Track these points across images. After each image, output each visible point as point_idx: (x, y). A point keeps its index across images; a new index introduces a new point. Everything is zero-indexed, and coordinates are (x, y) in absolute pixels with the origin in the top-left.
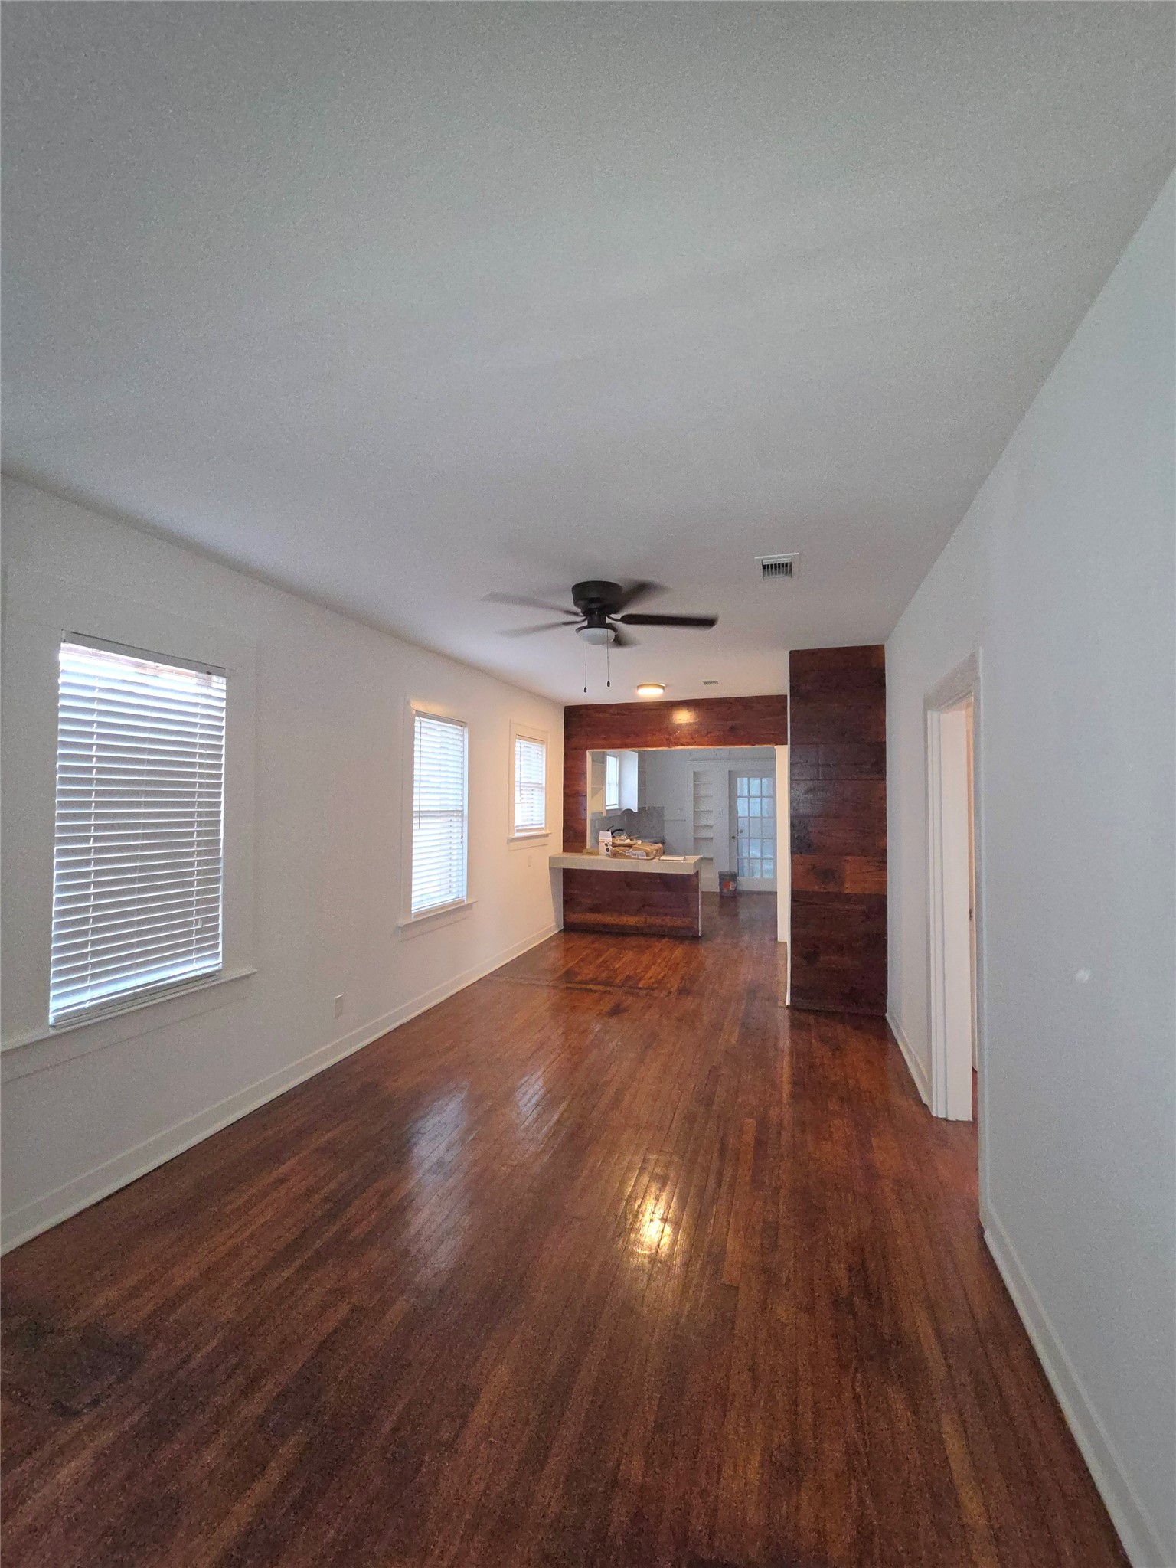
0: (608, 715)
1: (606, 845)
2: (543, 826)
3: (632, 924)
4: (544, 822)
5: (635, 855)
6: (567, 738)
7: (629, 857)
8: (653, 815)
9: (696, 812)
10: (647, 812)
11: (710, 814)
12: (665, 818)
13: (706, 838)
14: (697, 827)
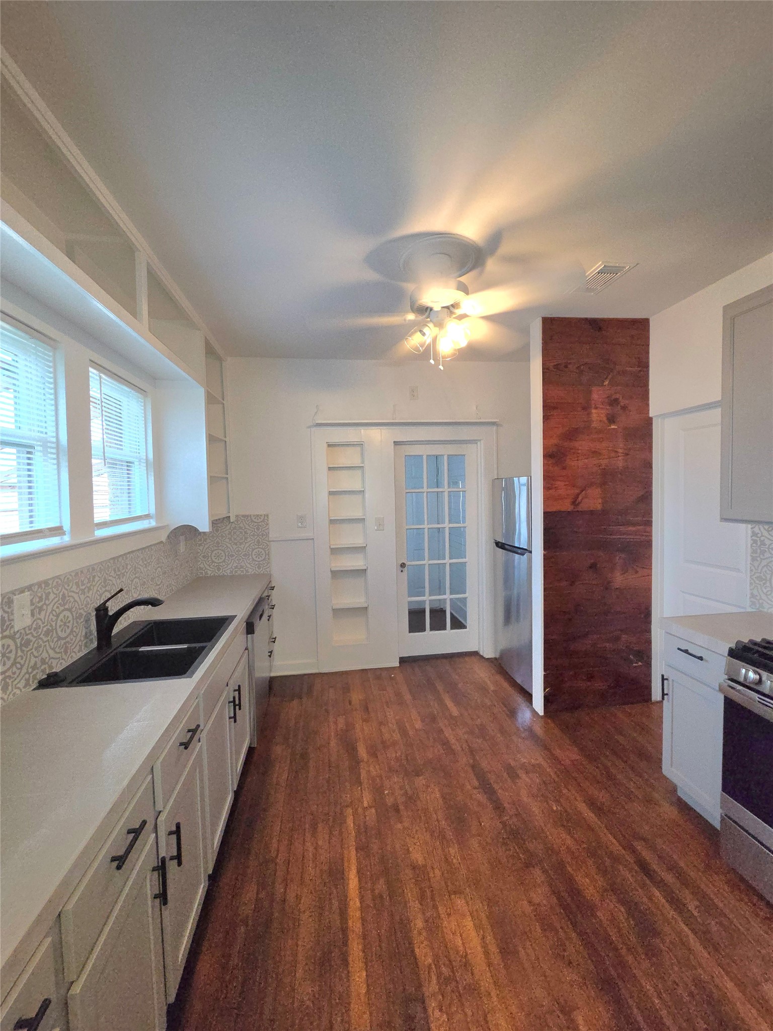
8: (246, 533)
9: (332, 522)
10: (233, 525)
11: (360, 525)
12: (272, 536)
13: (351, 571)
14: (335, 551)
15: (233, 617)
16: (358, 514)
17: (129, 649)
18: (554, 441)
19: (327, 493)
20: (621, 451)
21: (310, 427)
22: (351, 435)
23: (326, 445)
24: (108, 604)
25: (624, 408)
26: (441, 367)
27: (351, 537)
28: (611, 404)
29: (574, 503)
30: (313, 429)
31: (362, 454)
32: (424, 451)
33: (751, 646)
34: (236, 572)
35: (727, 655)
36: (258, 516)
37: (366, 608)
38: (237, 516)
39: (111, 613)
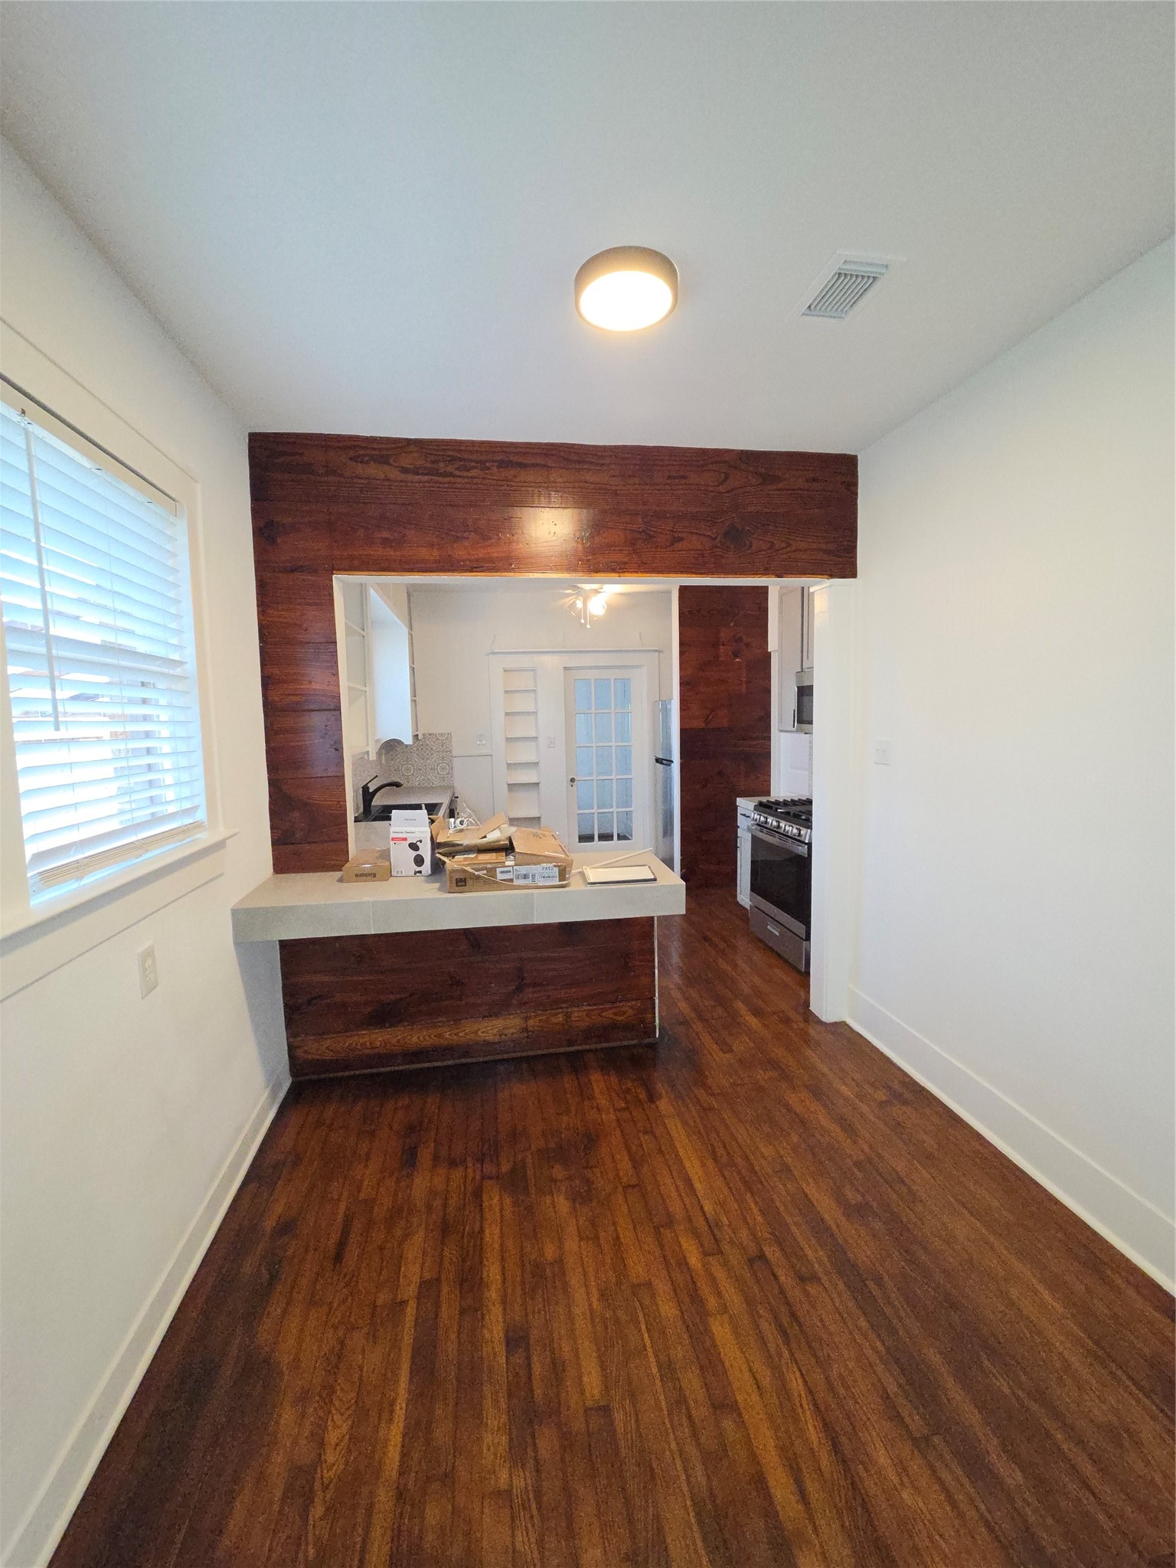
0: (395, 474)
1: (414, 847)
2: (201, 815)
3: (490, 1038)
4: (201, 800)
5: (525, 877)
6: (265, 533)
7: (508, 884)
8: (432, 749)
9: (508, 740)
10: (421, 743)
11: (533, 744)
12: (454, 753)
13: (526, 784)
14: (510, 766)
15: (442, 804)
16: (533, 734)
17: (382, 815)
18: (690, 671)
19: (503, 713)
20: (744, 680)
21: (488, 655)
22: (525, 662)
23: (502, 670)
24: (369, 785)
25: (747, 645)
26: (588, 626)
27: (526, 754)
28: (736, 641)
29: (707, 721)
30: (490, 656)
31: (535, 679)
32: (592, 675)
33: (769, 804)
34: (423, 784)
35: (752, 809)
36: (442, 734)
37: (539, 818)
38: (423, 735)
39: (371, 791)
